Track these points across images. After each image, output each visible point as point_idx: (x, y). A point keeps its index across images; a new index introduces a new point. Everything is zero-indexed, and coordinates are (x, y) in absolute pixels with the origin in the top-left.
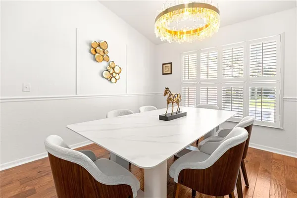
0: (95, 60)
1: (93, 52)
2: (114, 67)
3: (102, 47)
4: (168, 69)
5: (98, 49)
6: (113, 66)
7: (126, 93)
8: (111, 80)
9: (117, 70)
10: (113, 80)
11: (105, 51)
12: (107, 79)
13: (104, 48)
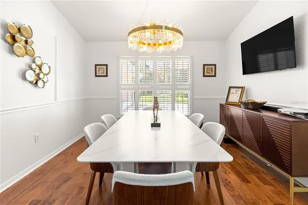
0: (12, 52)
1: (9, 40)
2: (41, 66)
3: (24, 33)
4: (102, 71)
5: (18, 36)
6: (39, 63)
7: (56, 100)
8: (36, 83)
9: (45, 69)
10: (40, 83)
11: (29, 40)
12: (31, 82)
13: (26, 36)
